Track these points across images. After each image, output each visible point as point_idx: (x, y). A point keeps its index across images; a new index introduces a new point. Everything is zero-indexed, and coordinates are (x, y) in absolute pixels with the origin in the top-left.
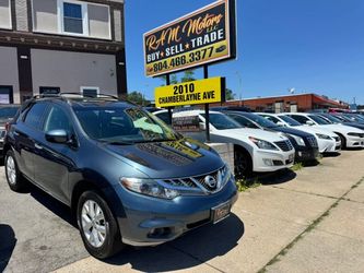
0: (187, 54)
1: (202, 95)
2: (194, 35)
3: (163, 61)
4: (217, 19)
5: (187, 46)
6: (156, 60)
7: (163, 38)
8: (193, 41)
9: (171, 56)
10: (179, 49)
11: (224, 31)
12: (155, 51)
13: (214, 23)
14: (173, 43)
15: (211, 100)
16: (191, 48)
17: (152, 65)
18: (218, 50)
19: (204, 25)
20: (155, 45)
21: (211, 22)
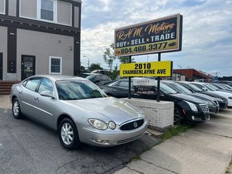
0: (147, 45)
1: (156, 72)
2: (154, 34)
3: (128, 48)
4: (171, 26)
5: (148, 40)
6: (123, 46)
7: (130, 33)
8: (152, 37)
9: (135, 45)
10: (141, 41)
11: (176, 34)
12: (123, 41)
13: (169, 28)
14: (137, 37)
15: (163, 75)
16: (150, 42)
17: (120, 49)
18: (170, 45)
19: (161, 29)
20: (123, 37)
21: (167, 27)
